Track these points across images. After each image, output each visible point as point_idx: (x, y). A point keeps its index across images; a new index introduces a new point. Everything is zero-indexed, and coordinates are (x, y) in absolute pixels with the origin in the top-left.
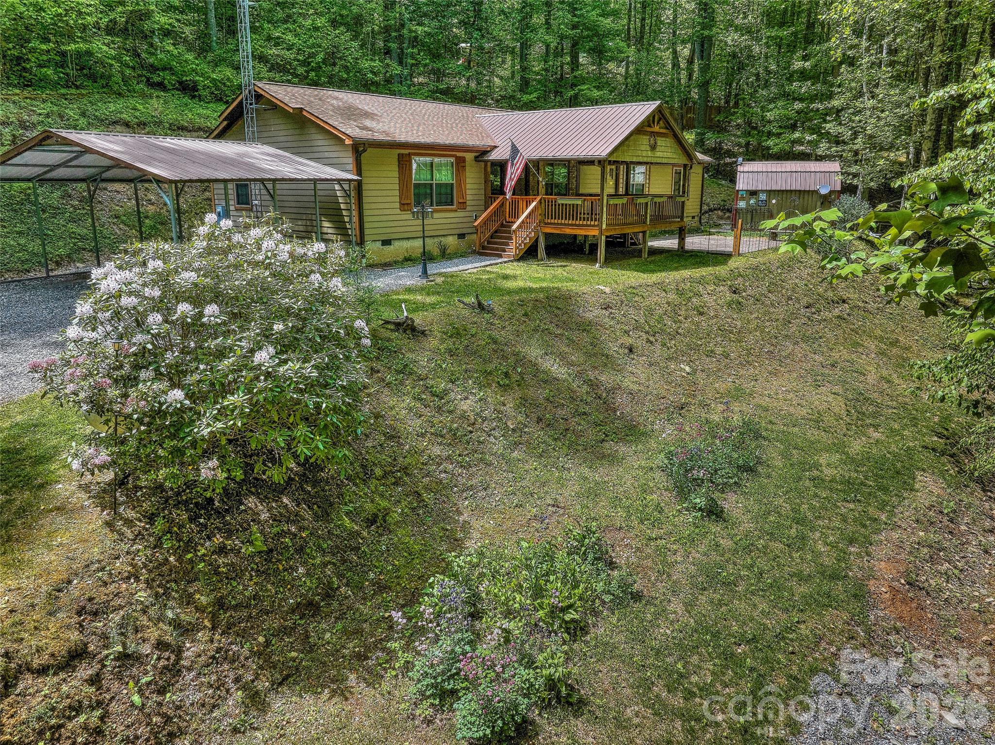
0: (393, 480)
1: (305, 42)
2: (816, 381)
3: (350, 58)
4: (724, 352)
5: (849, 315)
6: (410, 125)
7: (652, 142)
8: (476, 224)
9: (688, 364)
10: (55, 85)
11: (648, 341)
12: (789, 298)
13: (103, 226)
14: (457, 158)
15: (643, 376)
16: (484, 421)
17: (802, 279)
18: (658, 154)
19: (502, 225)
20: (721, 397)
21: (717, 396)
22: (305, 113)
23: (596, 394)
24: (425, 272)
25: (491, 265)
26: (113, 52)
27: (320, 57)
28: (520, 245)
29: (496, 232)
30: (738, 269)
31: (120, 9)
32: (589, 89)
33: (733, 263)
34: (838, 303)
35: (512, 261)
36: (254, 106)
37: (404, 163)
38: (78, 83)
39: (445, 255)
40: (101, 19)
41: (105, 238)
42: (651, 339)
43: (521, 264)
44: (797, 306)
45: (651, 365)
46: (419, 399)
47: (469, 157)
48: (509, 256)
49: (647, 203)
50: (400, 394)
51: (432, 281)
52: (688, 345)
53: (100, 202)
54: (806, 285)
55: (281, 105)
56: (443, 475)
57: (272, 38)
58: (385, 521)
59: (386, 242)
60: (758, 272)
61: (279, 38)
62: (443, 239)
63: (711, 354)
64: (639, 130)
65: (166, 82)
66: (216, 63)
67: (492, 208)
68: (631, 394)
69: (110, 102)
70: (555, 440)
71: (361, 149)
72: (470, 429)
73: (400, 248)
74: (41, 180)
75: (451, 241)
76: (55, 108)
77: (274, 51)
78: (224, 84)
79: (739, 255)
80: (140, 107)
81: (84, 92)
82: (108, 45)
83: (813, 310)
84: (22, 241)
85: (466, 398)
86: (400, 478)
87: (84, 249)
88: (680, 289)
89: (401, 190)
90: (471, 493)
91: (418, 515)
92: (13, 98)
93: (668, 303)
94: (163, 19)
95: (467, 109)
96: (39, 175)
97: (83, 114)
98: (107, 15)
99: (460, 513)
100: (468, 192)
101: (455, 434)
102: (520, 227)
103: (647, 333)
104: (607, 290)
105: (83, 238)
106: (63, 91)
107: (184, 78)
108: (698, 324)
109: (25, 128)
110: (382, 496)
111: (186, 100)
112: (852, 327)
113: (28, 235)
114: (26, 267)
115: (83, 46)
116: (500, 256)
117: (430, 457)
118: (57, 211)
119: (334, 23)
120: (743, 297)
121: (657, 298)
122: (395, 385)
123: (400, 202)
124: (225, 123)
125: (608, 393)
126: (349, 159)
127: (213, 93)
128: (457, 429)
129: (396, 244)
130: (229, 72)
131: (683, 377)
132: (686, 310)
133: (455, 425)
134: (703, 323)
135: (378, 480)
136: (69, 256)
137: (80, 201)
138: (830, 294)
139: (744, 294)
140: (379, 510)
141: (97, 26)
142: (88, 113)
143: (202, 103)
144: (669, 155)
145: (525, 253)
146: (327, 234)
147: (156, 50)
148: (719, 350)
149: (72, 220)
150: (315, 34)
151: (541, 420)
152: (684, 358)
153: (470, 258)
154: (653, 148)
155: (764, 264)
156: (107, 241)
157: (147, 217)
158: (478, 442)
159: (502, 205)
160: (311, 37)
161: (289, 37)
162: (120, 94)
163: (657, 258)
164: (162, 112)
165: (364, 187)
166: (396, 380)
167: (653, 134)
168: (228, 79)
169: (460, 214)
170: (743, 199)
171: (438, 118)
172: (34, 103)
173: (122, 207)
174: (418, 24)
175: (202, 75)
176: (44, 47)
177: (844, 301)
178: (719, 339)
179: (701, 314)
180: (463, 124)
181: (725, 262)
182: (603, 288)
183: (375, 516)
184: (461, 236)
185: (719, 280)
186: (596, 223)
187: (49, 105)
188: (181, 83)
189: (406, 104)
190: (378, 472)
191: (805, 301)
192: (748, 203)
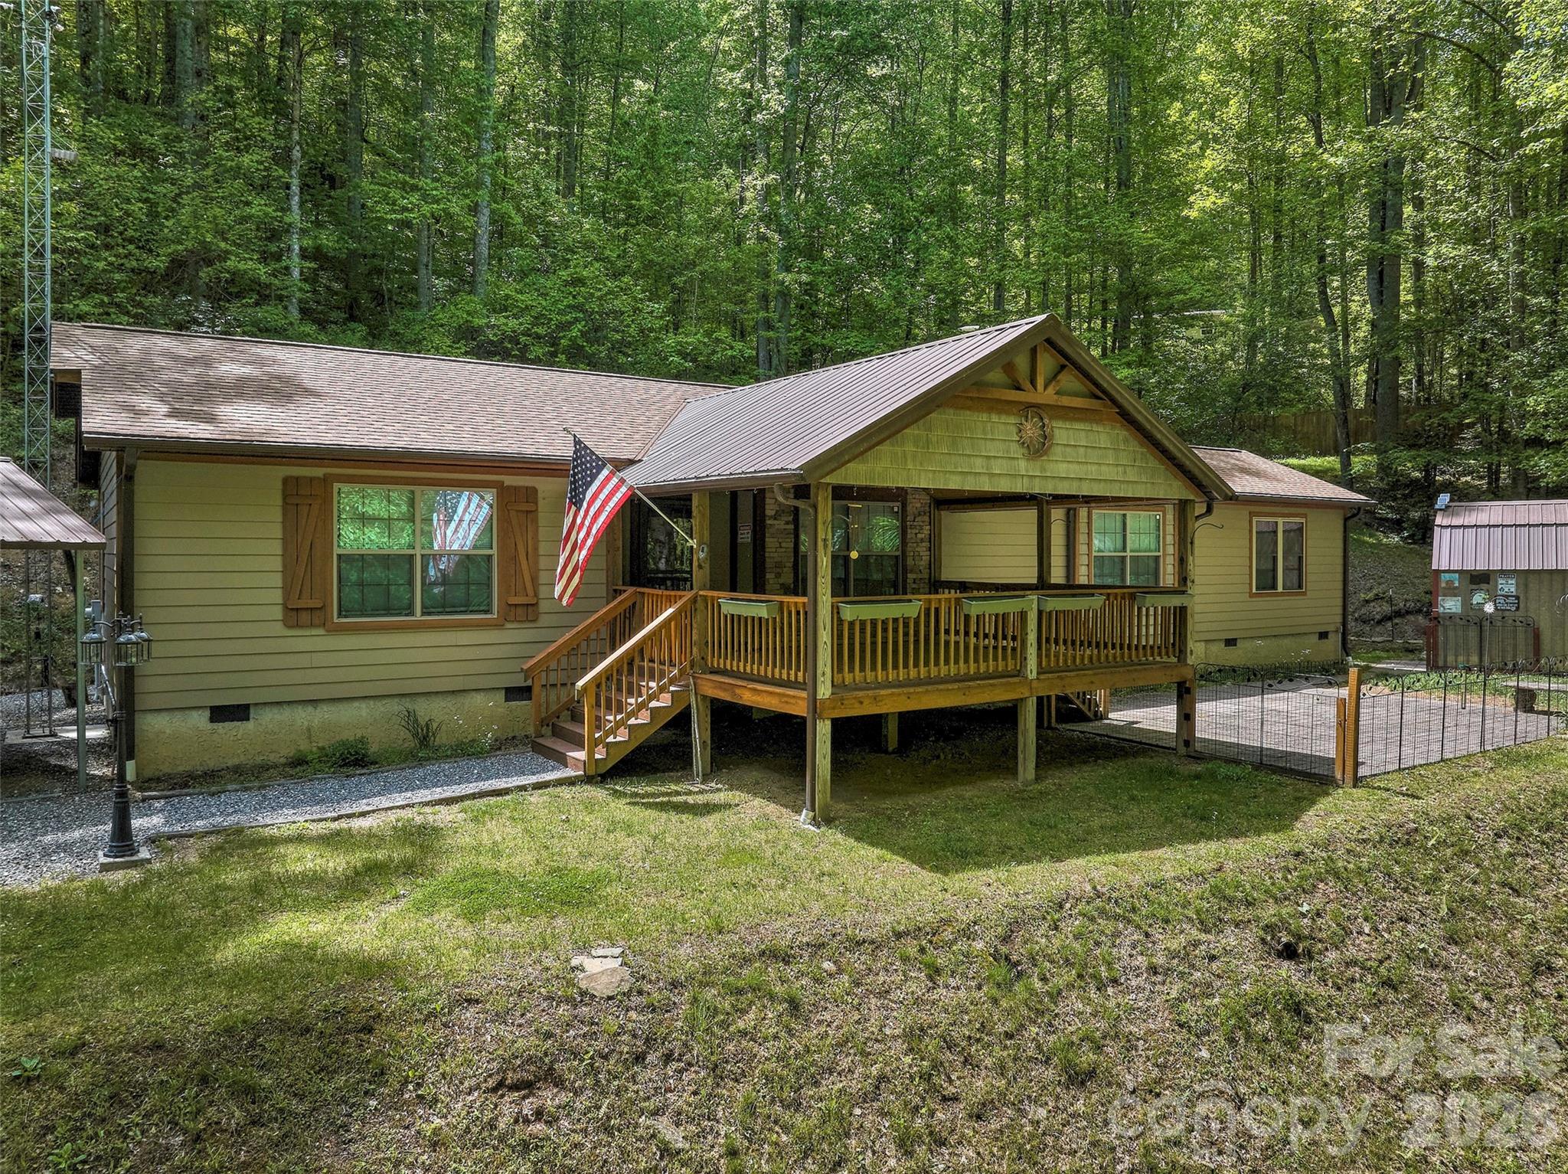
14: (504, 488)
18: (1062, 469)
24: (123, 839)
28: (610, 732)
30: (1329, 845)
33: (1323, 818)
35: (576, 782)
37: (302, 501)
47: (551, 487)
48: (577, 763)
59: (230, 713)
60: (1411, 855)
75: (480, 707)
79: (1357, 781)
89: (287, 571)
100: (546, 577)
116: (563, 762)
120: (1320, 977)
123: (286, 606)
129: (264, 721)
139: (1330, 957)
144: (1106, 472)
154: (1039, 449)
169: (515, 634)
170: (1451, 591)
184: (517, 693)
185: (1225, 903)
192: (1466, 603)
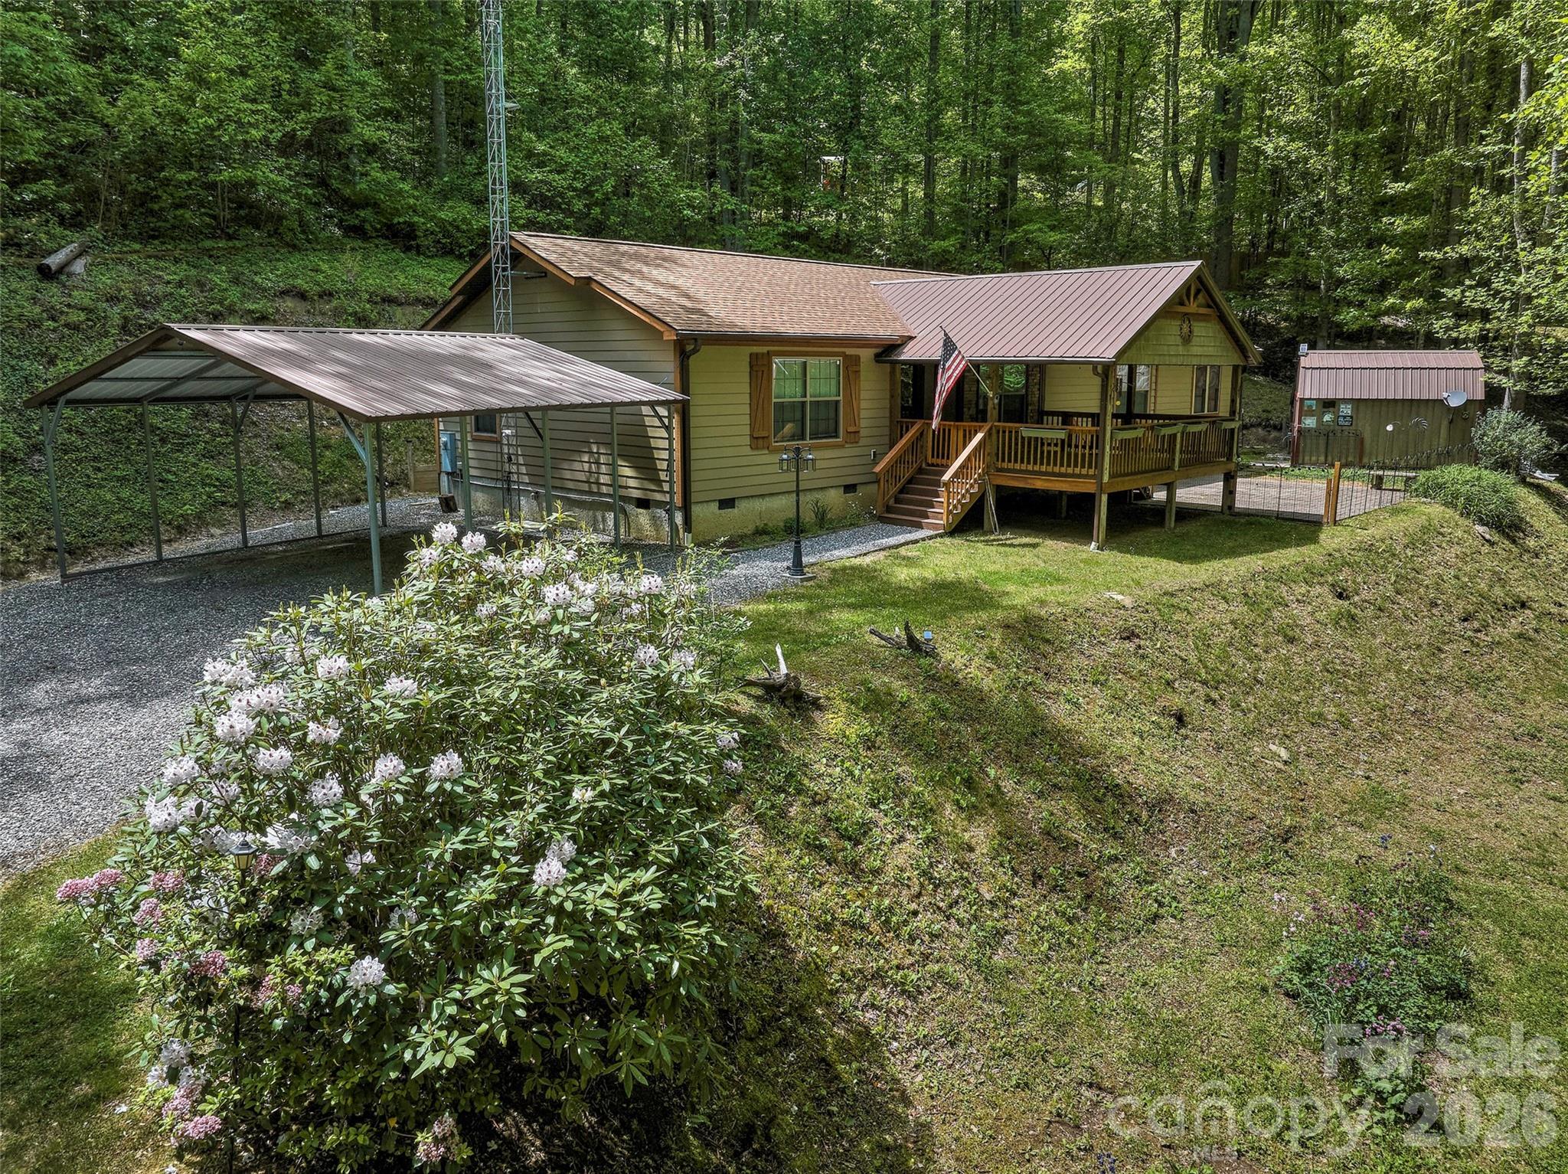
0: (778, 1035)
1: (586, 160)
2: (1512, 771)
3: (656, 185)
4: (1342, 715)
5: (1536, 631)
6: (767, 302)
7: (1186, 329)
8: (877, 469)
9: (1282, 744)
10: (196, 234)
11: (1209, 700)
12: (1434, 604)
13: (257, 463)
14: (845, 356)
15: (1209, 773)
16: (936, 887)
17: (1447, 565)
18: (1196, 350)
19: (920, 471)
20: (1350, 812)
21: (1345, 807)
22: (594, 286)
23: (1130, 813)
24: (798, 566)
25: (907, 543)
26: (288, 183)
27: (609, 186)
28: (955, 507)
29: (910, 481)
30: (1339, 551)
31: (302, 116)
32: (1040, 230)
33: (1331, 539)
34: (1514, 608)
35: (941, 536)
36: (509, 273)
37: (759, 368)
38: (231, 231)
39: (826, 524)
40: (272, 131)
41: (259, 484)
42: (1215, 695)
43: (957, 541)
44: (1448, 618)
45: (1219, 748)
46: (816, 847)
47: (866, 354)
48: (935, 527)
49: (1175, 435)
50: (781, 838)
51: (810, 579)
52: (1276, 704)
53: (254, 423)
54: (1457, 577)
55: (555, 271)
56: (870, 1014)
57: (534, 155)
58: (768, 1138)
59: (727, 503)
60: (1373, 556)
61: (545, 154)
62: (818, 495)
63: (1318, 720)
64: (1165, 312)
65: (367, 226)
66: (444, 195)
67: (903, 441)
68: (1193, 811)
69: (279, 260)
70: (1070, 921)
71: (689, 348)
72: (913, 906)
73: (747, 514)
74: (158, 399)
75: (834, 498)
76: (193, 272)
77: (536, 175)
78: (458, 228)
79: (1335, 522)
80: (324, 267)
81: (237, 243)
82: (280, 170)
83: (1476, 625)
84: (125, 493)
85: (902, 839)
86: (793, 1030)
87: (224, 504)
88: (1250, 593)
89: (753, 416)
90: (926, 1053)
91: (830, 1114)
92: (130, 258)
93: (1233, 622)
94: (368, 132)
95: (855, 270)
96: (152, 393)
97: (236, 281)
98: (282, 125)
99: (906, 1101)
100: (863, 414)
101: (887, 921)
102: (956, 475)
103: (1204, 683)
104: (1128, 601)
105: (223, 485)
106: (208, 244)
107: (395, 221)
108: (1286, 661)
109: (144, 306)
110: (759, 1076)
111: (397, 254)
112: (1546, 653)
113: (136, 481)
114: (127, 537)
115: (240, 174)
116: (919, 526)
117: (843, 974)
118: (183, 442)
119: (631, 130)
120: (1356, 606)
121: (1215, 614)
122: (772, 818)
123: (752, 436)
124: (459, 299)
125: (1151, 810)
126: (668, 364)
127: (439, 242)
128: (890, 909)
129: (743, 506)
130: (464, 209)
131: (1280, 771)
132: (1266, 635)
133: (887, 902)
134: (1296, 659)
135: (751, 1040)
136: (199, 516)
137: (222, 423)
138: (1498, 591)
139: (1356, 598)
140: (757, 1114)
141: (264, 140)
142: (243, 279)
143: (421, 258)
144: (1211, 351)
145: (963, 520)
146: (627, 487)
147: (354, 175)
148: (1331, 713)
149: (208, 455)
150: (601, 148)
151: (1040, 877)
152: (1274, 731)
153: (867, 529)
154: (1187, 339)
155: (1383, 541)
156: (262, 488)
157: (327, 447)
158: (931, 935)
159: (921, 435)
160: (594, 153)
161: (562, 153)
162: (294, 247)
163: (1191, 527)
164: (358, 275)
165: (693, 411)
166: (773, 807)
167: (1186, 317)
168: (464, 220)
169: (849, 451)
170: (1310, 413)
171: (812, 289)
172: (162, 264)
173: (288, 430)
174: (763, 130)
175: (424, 214)
176: (182, 177)
177: (1523, 605)
178: (1327, 689)
179: (1291, 640)
180: (852, 298)
181: (1314, 539)
182: (1120, 597)
183: (750, 1128)
184: (849, 488)
185: (1312, 575)
186: (1091, 472)
187: (185, 266)
188: (390, 227)
189: (757, 265)
190: (751, 1022)
191: (1459, 608)
192: (1320, 421)
